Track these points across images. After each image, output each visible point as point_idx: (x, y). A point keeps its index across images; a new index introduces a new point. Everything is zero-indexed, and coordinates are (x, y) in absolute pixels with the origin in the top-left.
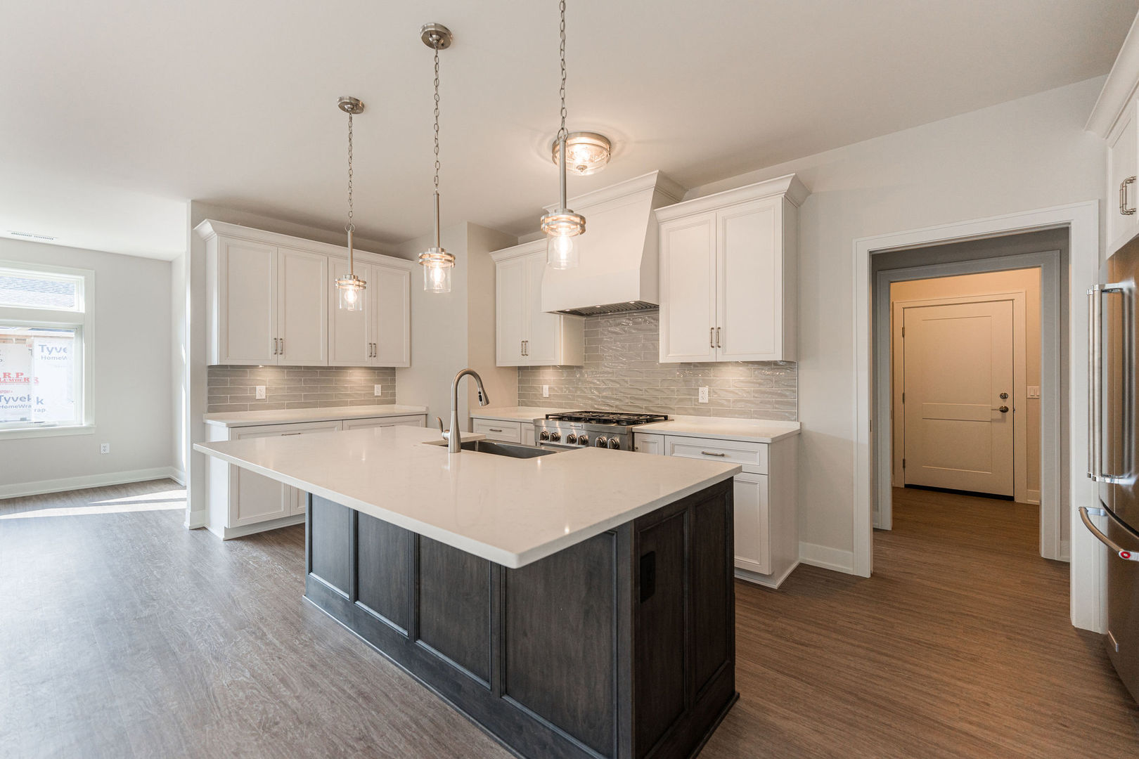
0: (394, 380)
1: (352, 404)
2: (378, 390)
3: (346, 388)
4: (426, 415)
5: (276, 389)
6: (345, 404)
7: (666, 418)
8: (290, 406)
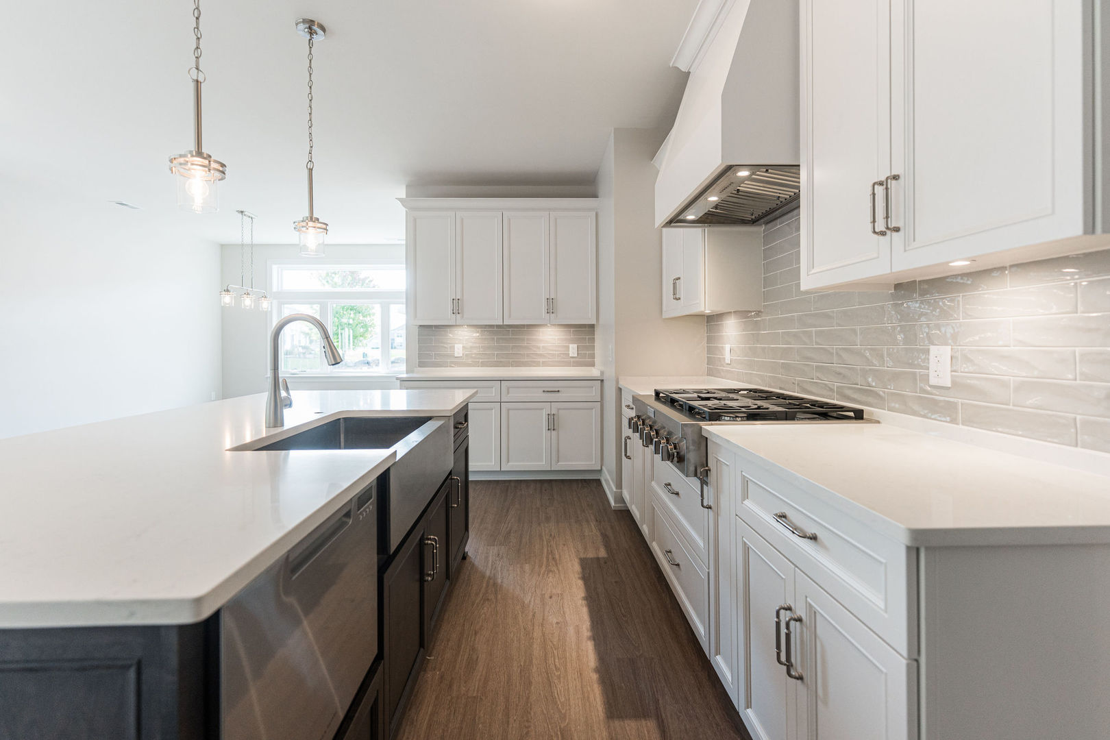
0: (593, 340)
1: (545, 364)
2: (573, 350)
3: (539, 348)
4: (602, 381)
5: (471, 347)
6: (537, 364)
7: (859, 415)
8: (484, 364)
